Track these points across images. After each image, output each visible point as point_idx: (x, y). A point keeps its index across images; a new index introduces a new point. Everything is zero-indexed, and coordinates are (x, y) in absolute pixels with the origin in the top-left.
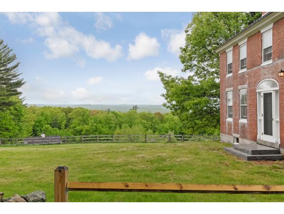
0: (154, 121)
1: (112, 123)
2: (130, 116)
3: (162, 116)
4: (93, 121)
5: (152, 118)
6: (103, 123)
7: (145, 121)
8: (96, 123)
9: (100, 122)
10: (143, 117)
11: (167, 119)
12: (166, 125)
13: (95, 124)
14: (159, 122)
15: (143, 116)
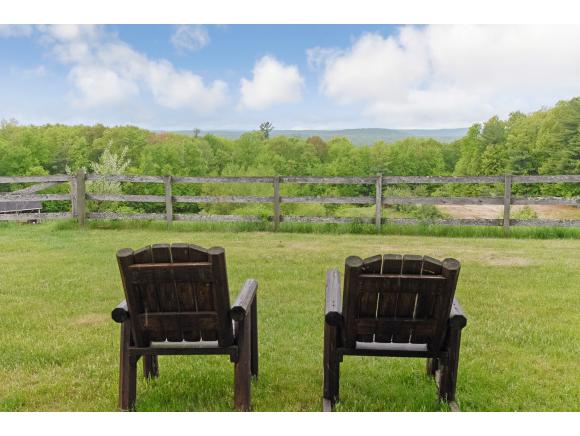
0: (303, 157)
1: (199, 163)
2: (247, 145)
3: (324, 145)
4: (150, 158)
5: (300, 151)
6: (177, 162)
7: (282, 159)
8: (159, 163)
9: (169, 160)
10: (279, 146)
11: (335, 153)
12: (330, 166)
13: (156, 165)
14: (316, 159)
15: (276, 144)
